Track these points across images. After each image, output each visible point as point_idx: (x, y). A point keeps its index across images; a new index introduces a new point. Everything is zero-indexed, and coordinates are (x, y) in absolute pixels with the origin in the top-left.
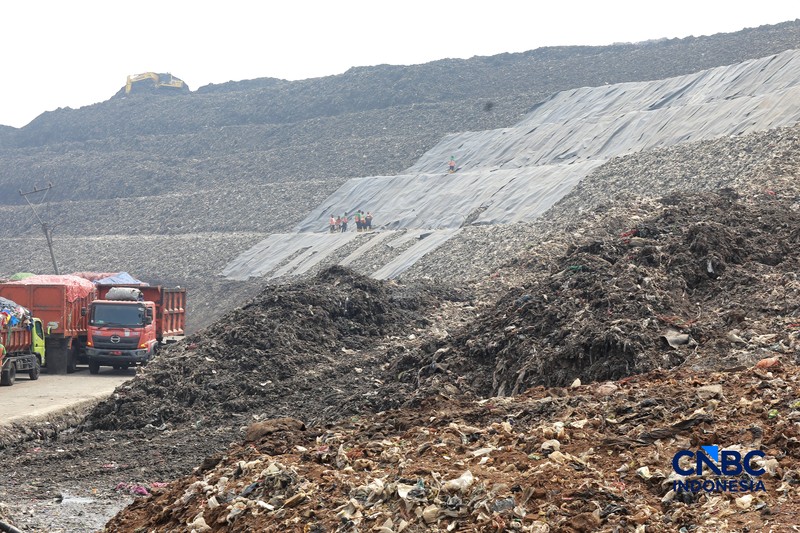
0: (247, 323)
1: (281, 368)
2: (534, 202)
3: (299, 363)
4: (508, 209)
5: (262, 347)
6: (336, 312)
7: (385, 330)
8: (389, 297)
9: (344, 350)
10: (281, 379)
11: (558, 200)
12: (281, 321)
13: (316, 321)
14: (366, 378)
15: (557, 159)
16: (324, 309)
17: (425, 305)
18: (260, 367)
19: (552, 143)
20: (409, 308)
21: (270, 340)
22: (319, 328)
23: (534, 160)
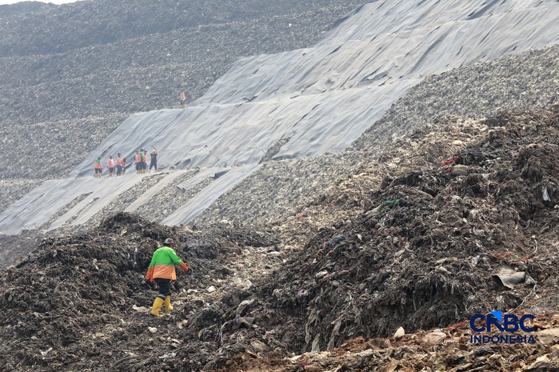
0: (23, 283)
1: (64, 332)
2: (342, 130)
3: (84, 325)
4: (312, 140)
5: (40, 309)
6: (123, 266)
7: (181, 283)
8: (183, 245)
9: (135, 307)
10: (65, 344)
11: (369, 127)
12: (62, 279)
13: (101, 277)
14: (162, 338)
15: (366, 80)
16: (110, 262)
17: (224, 252)
18: (40, 333)
19: (358, 63)
20: (207, 257)
21: (49, 301)
22: (106, 285)
23: (338, 83)
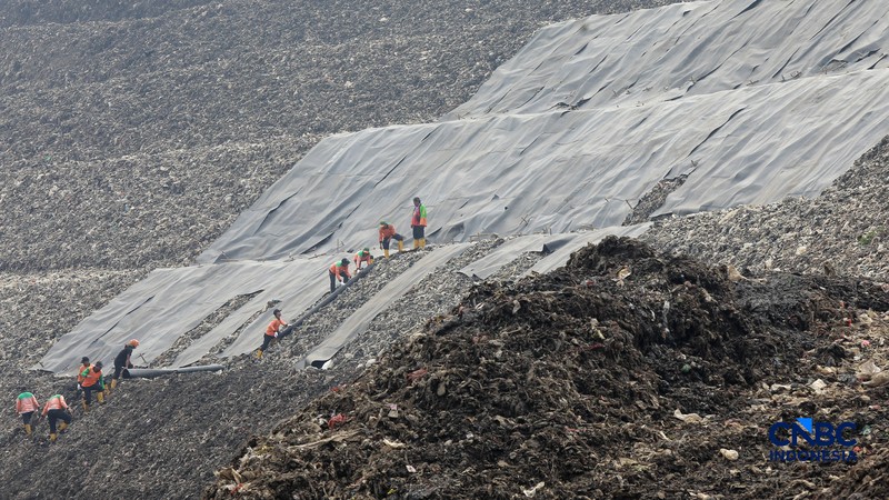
0: (461, 360)
1: (562, 453)
3: (595, 443)
5: (506, 411)
6: (646, 334)
7: (756, 372)
8: (742, 302)
9: (678, 414)
10: (567, 477)
12: (537, 356)
13: (610, 354)
14: (755, 469)
16: (623, 327)
17: (824, 318)
18: (513, 455)
20: (790, 326)
21: (522, 396)
22: (619, 369)
